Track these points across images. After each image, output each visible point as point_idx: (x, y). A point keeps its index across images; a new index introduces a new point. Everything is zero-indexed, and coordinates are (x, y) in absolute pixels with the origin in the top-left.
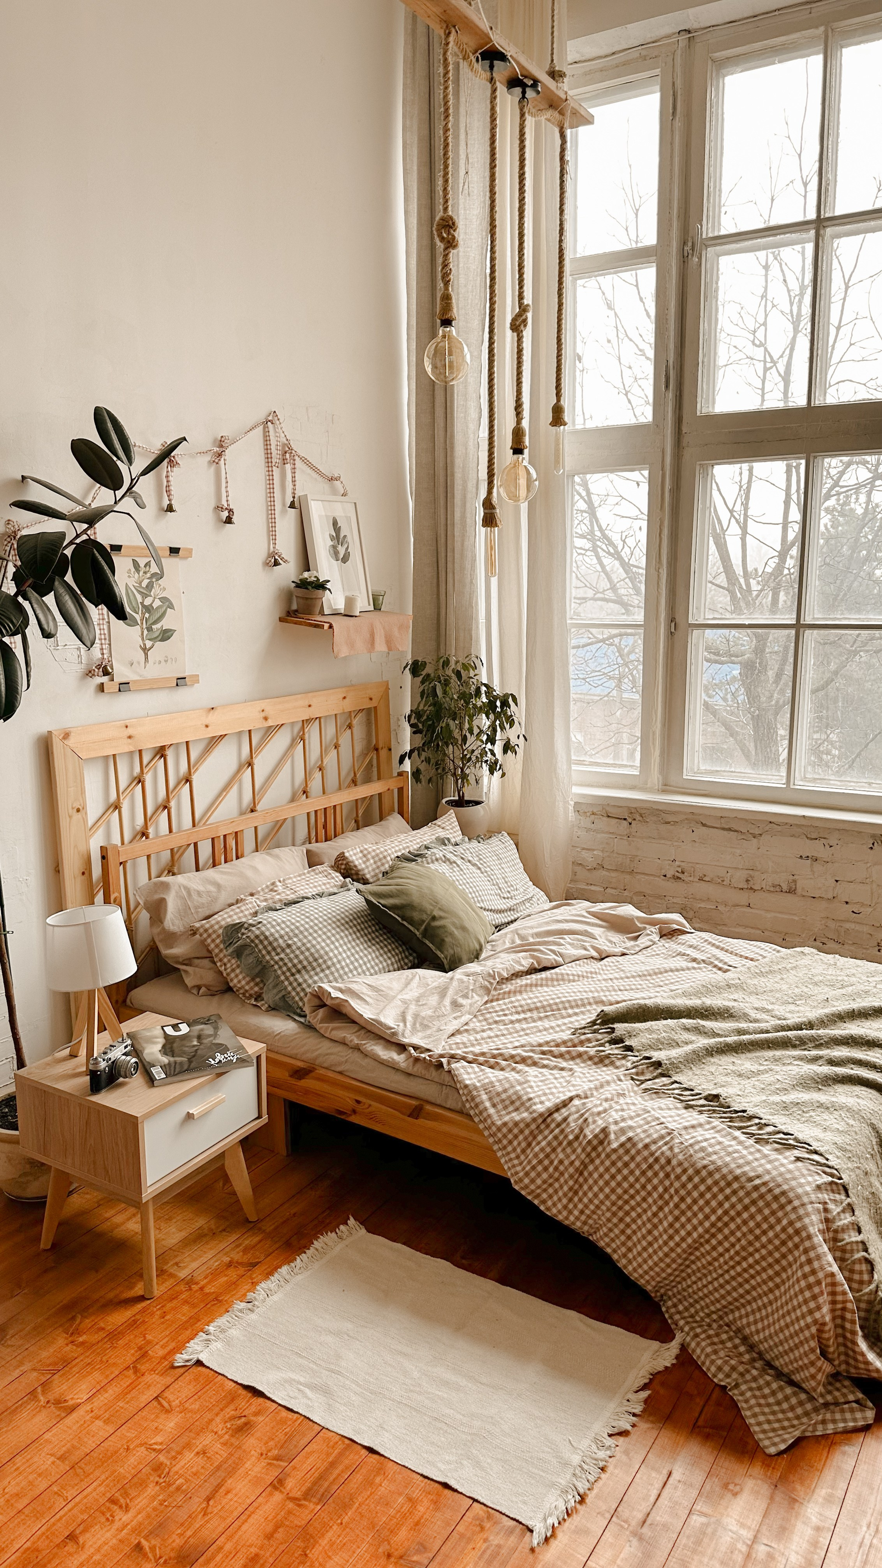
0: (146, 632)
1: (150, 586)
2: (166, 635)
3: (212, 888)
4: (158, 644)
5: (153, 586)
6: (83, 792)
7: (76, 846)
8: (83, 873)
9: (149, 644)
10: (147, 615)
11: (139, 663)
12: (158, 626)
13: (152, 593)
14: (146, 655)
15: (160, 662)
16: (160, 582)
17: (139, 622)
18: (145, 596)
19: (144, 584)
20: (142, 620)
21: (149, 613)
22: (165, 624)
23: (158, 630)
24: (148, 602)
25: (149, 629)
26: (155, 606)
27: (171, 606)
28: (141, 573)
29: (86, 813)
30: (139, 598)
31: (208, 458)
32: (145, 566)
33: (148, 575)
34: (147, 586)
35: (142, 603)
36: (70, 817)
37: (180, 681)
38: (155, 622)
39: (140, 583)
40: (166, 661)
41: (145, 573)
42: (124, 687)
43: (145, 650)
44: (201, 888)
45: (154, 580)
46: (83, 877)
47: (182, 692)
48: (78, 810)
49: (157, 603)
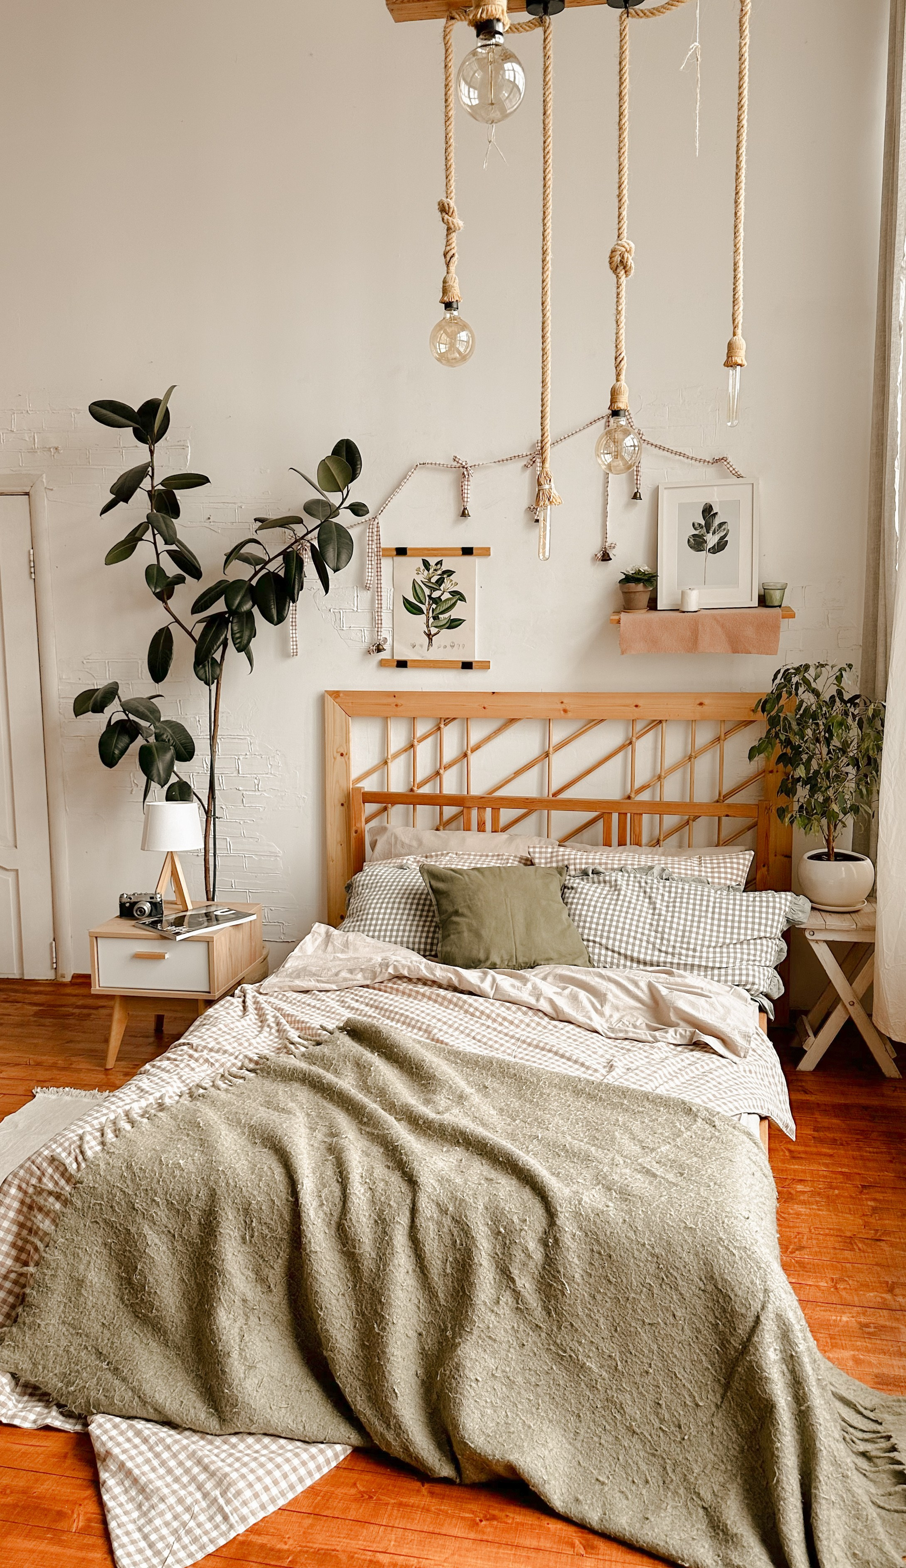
0: (431, 620)
1: (440, 582)
2: (454, 624)
3: (415, 844)
4: (444, 631)
5: (443, 582)
6: (347, 741)
7: (338, 782)
8: (342, 805)
9: (434, 630)
10: (434, 606)
11: (421, 646)
12: (446, 615)
13: (442, 588)
14: (430, 640)
15: (445, 647)
16: (451, 577)
17: (425, 612)
18: (433, 590)
19: (434, 580)
20: (428, 610)
21: (436, 603)
22: (454, 614)
23: (445, 619)
24: (435, 595)
25: (436, 618)
26: (443, 598)
27: (462, 598)
28: (431, 571)
29: (349, 758)
30: (427, 592)
31: (524, 462)
32: (436, 564)
33: (439, 572)
34: (437, 582)
35: (430, 596)
36: (335, 758)
37: (467, 666)
38: (442, 613)
39: (430, 579)
40: (452, 646)
41: (436, 570)
42: (402, 664)
43: (429, 636)
44: (407, 841)
45: (445, 576)
46: (342, 808)
47: (469, 674)
48: (342, 755)
49: (447, 596)
